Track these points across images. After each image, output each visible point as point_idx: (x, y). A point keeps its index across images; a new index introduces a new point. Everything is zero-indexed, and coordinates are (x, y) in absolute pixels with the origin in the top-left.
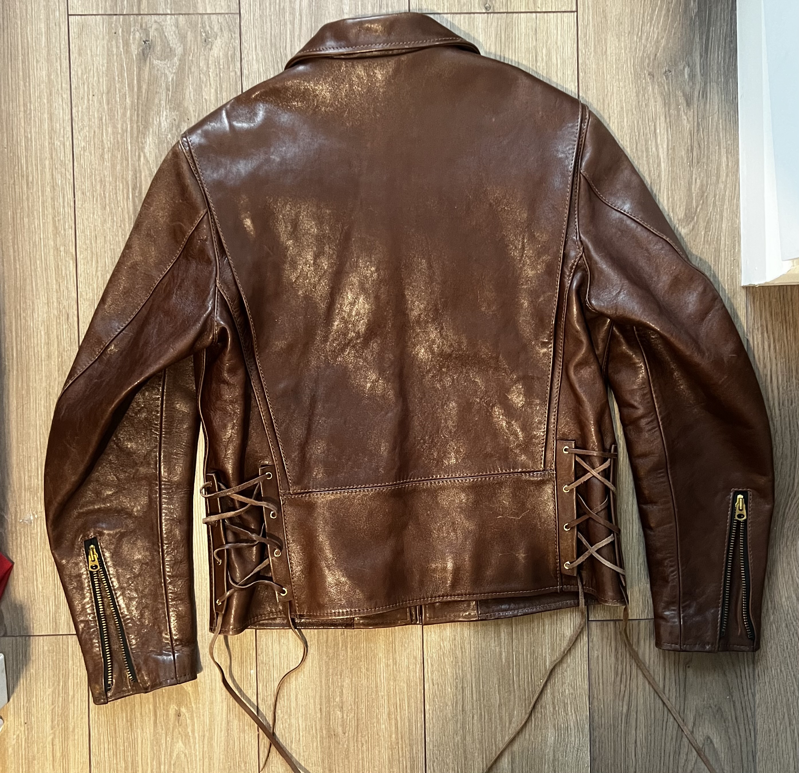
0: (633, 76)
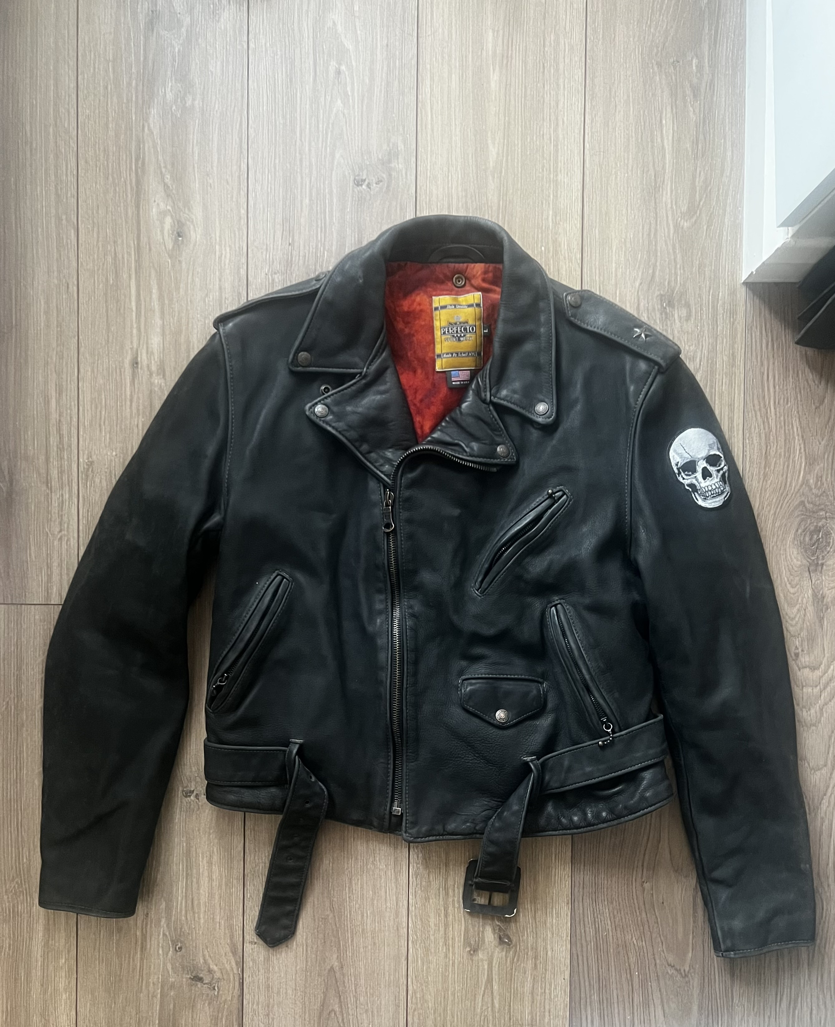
0: (641, 64)
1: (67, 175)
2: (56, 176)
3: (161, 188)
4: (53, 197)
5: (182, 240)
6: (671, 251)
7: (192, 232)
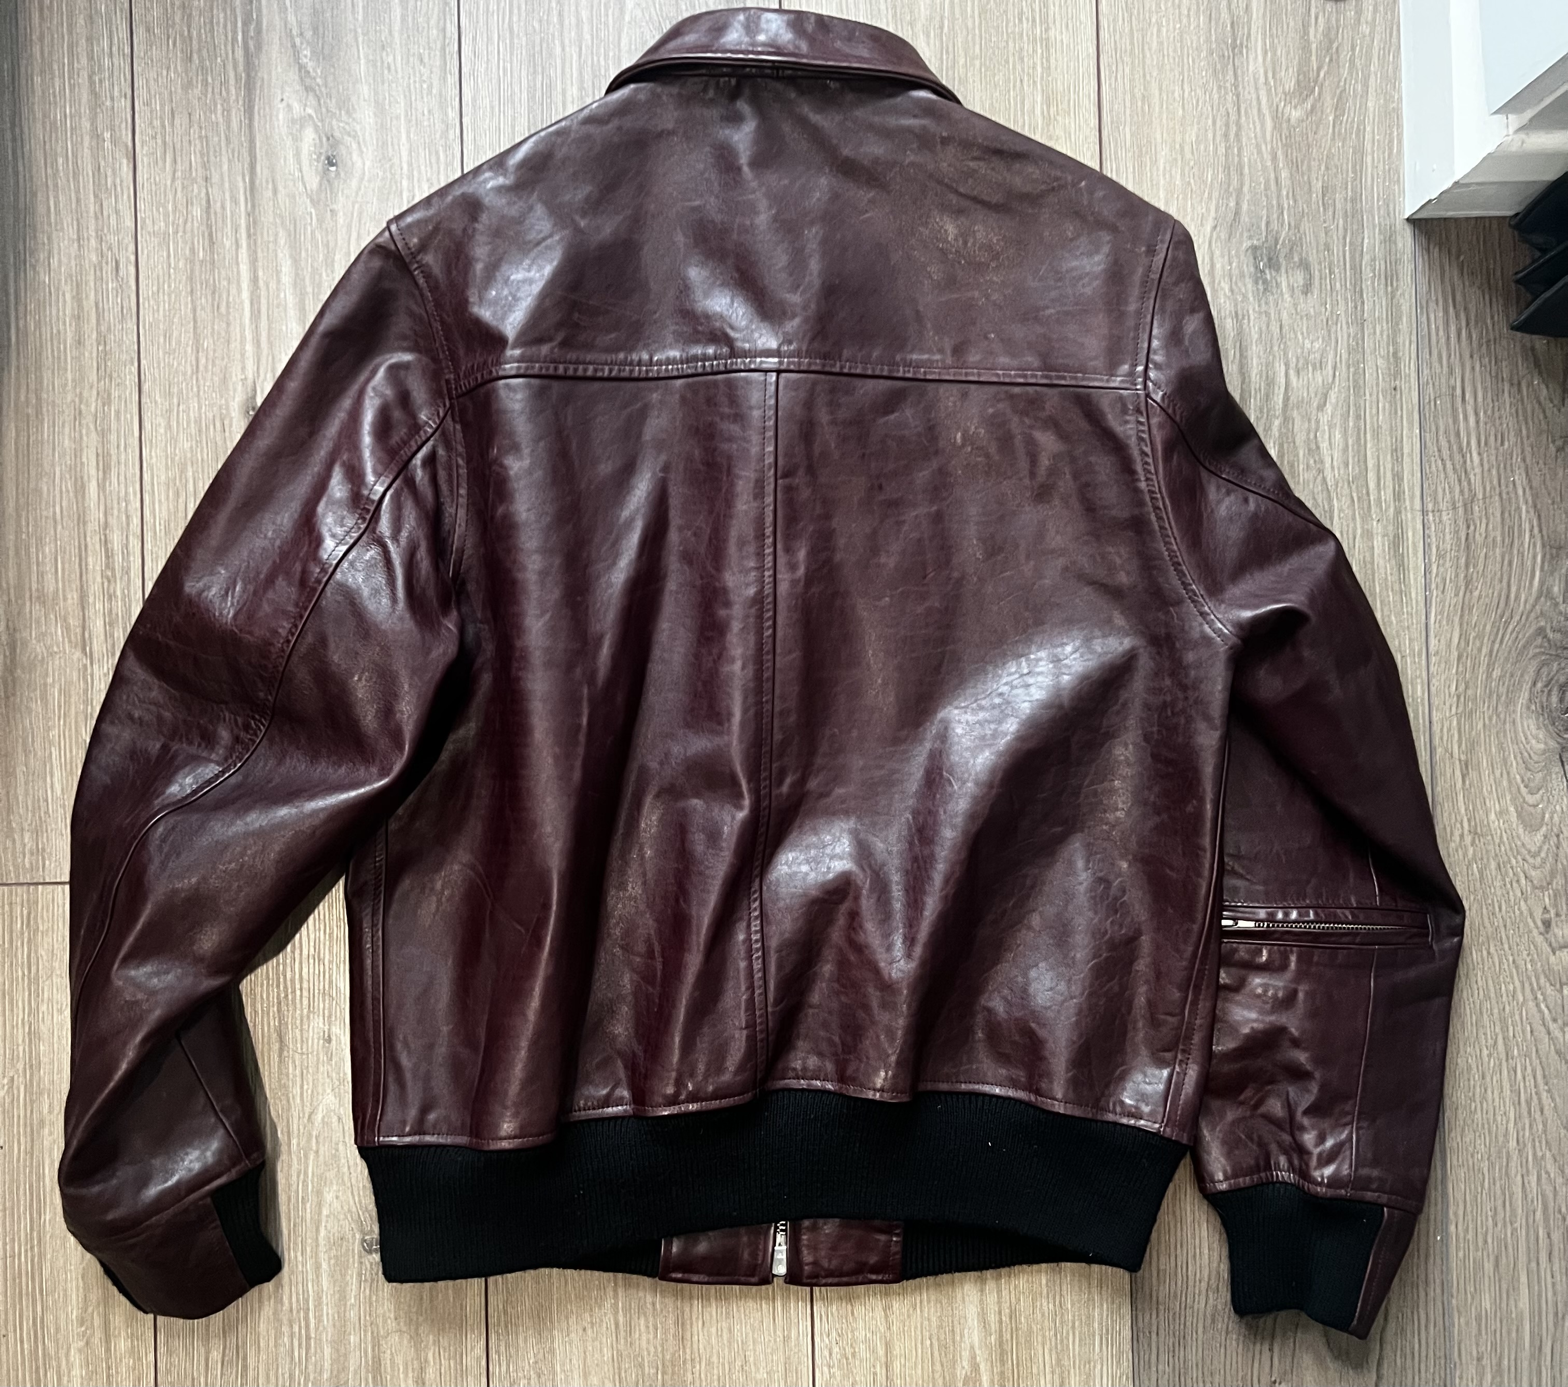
1: (111, 55)
2: (91, 58)
3: (293, 75)
4: (85, 96)
5: (338, 173)
6: (1269, 163)
7: (355, 157)
